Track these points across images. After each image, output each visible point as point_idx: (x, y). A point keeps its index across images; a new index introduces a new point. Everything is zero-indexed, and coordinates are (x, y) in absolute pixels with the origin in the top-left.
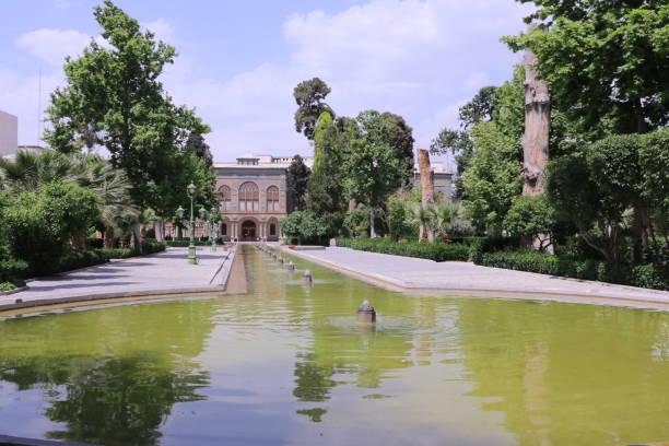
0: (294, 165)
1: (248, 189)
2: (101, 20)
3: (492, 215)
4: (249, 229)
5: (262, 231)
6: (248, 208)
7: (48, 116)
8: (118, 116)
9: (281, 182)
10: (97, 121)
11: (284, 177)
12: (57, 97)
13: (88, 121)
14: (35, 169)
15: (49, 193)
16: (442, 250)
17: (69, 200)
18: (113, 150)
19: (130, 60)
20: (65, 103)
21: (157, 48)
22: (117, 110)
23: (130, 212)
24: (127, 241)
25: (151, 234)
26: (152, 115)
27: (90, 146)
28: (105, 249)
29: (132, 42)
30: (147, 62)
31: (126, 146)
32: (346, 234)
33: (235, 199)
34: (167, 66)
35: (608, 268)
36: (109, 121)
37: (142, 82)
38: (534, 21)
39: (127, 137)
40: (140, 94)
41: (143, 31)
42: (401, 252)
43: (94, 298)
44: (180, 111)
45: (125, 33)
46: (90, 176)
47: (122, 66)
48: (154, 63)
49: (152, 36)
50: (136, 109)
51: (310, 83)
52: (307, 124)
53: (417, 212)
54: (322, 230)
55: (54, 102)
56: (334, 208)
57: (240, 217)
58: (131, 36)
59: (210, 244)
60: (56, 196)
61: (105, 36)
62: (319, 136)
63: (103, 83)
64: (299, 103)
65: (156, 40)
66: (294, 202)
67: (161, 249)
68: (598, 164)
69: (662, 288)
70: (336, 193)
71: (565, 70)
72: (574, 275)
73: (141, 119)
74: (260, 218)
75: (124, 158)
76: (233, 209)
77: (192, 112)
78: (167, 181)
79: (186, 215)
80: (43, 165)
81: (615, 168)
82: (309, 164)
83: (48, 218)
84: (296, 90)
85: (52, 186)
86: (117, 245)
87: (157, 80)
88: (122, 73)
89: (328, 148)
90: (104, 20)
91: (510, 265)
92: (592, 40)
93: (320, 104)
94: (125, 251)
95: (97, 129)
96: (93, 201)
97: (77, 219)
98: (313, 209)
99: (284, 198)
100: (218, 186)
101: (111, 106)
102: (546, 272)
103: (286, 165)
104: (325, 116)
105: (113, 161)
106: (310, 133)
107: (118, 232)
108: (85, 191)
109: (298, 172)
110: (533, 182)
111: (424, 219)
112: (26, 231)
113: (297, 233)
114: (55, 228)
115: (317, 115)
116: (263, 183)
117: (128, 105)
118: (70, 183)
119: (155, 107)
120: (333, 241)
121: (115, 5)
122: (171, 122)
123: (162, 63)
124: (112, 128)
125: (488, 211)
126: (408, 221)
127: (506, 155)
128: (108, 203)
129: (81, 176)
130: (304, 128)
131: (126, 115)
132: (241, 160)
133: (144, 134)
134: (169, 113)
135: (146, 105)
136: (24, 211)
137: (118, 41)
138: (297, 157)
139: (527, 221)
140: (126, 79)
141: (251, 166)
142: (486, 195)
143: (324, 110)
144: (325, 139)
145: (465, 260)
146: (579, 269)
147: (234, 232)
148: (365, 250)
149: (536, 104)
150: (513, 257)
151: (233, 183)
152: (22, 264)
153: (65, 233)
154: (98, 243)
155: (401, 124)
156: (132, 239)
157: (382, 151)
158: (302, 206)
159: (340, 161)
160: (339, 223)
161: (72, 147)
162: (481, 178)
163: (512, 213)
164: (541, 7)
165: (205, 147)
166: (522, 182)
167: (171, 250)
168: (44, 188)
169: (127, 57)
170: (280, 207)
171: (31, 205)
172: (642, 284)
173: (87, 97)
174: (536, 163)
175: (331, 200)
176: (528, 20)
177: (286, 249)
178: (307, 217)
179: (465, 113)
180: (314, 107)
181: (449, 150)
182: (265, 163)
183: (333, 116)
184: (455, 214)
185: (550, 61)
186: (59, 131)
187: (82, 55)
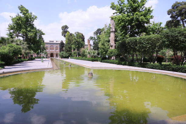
0: (61, 42)
1: (52, 47)
2: (20, 9)
3: (104, 52)
4: (52, 55)
5: (55, 56)
6: (52, 51)
7: (8, 29)
8: (25, 30)
9: (58, 46)
10: (19, 31)
11: (59, 45)
12: (10, 25)
13: (17, 31)
14: (5, 41)
15: (9, 47)
16: (93, 59)
17: (14, 48)
18: (23, 38)
19: (27, 18)
20: (12, 27)
21: (33, 16)
22: (24, 29)
23: (28, 51)
24: (27, 57)
25: (32, 56)
26: (32, 30)
27: (18, 37)
28: (22, 59)
29: (27, 14)
30: (31, 19)
31: (26, 37)
32: (72, 56)
33: (49, 49)
34: (35, 20)
35: (129, 63)
36: (22, 32)
37: (30, 23)
38: (115, 14)
39: (27, 35)
40: (29, 26)
41: (30, 12)
42: (85, 60)
43: (23, 71)
44: (38, 30)
45: (26, 12)
46: (19, 43)
47: (25, 20)
48: (32, 19)
49: (32, 13)
50: (29, 29)
51: (65, 26)
52: (64, 34)
53: (88, 52)
54: (67, 55)
55: (9, 26)
56: (70, 51)
57: (50, 53)
58: (27, 13)
59: (45, 58)
60: (11, 47)
61: (21, 13)
62: (67, 37)
63: (21, 23)
64: (62, 30)
65: (33, 14)
66: (61, 50)
67: (34, 59)
68: (129, 43)
69: (140, 67)
70: (70, 48)
71: (123, 24)
72: (122, 64)
73: (30, 31)
74: (54, 53)
75: (26, 39)
76: (49, 51)
77: (41, 30)
78: (36, 45)
79: (41, 52)
80: (7, 40)
81: (132, 43)
82: (64, 42)
83: (9, 52)
84: (62, 27)
85: (10, 45)
86: (25, 58)
87: (33, 23)
88: (25, 21)
89: (68, 39)
90: (21, 9)
91: (108, 62)
92: (127, 18)
93: (67, 30)
94: (27, 59)
95: (19, 33)
96: (20, 48)
97: (16, 52)
98: (66, 51)
99: (59, 49)
100: (45, 46)
101: (22, 28)
102: (116, 64)
103: (60, 42)
104: (68, 33)
105: (24, 40)
106: (65, 36)
107: (25, 55)
108: (18, 46)
109: (62, 44)
110: (112, 46)
111: (89, 53)
112: (4, 55)
113: (62, 56)
114: (11, 54)
115: (66, 32)
116: (55, 46)
117: (26, 28)
118: (14, 44)
119: (32, 29)
120: (69, 57)
121: (23, 6)
122: (36, 32)
123: (34, 19)
124: (23, 33)
125: (103, 52)
126: (86, 54)
127: (106, 41)
128: (23, 49)
129: (17, 43)
130: (63, 35)
131: (26, 30)
132: (50, 41)
133: (30, 34)
134: (36, 30)
135: (31, 28)
136: (3, 50)
137: (24, 14)
138: (62, 41)
139: (111, 54)
140: (26, 22)
141: (52, 42)
142: (103, 49)
143: (68, 31)
144: (68, 37)
145: (97, 61)
146: (123, 63)
147: (49, 55)
148: (77, 59)
149: (112, 31)
150: (108, 61)
151: (49, 46)
152: (3, 63)
153: (14, 56)
154: (20, 58)
155: (82, 35)
156: (28, 57)
157: (80, 40)
158: (63, 50)
159: (71, 42)
160: (71, 54)
161: (13, 37)
162: (102, 45)
163: (108, 52)
164: (116, 11)
165: (43, 38)
166: (110, 46)
167: (36, 59)
168: (8, 45)
169: (26, 17)
170: (58, 51)
171: (5, 49)
172: (136, 66)
173: (17, 26)
174: (112, 43)
175: (69, 50)
176: (114, 14)
177: (61, 59)
178: (64, 53)
179: (94, 33)
180: (65, 31)
181: (91, 40)
182: (55, 42)
183: (69, 33)
184: (95, 52)
185: (119, 22)
186: (10, 33)
187: (16, 17)
